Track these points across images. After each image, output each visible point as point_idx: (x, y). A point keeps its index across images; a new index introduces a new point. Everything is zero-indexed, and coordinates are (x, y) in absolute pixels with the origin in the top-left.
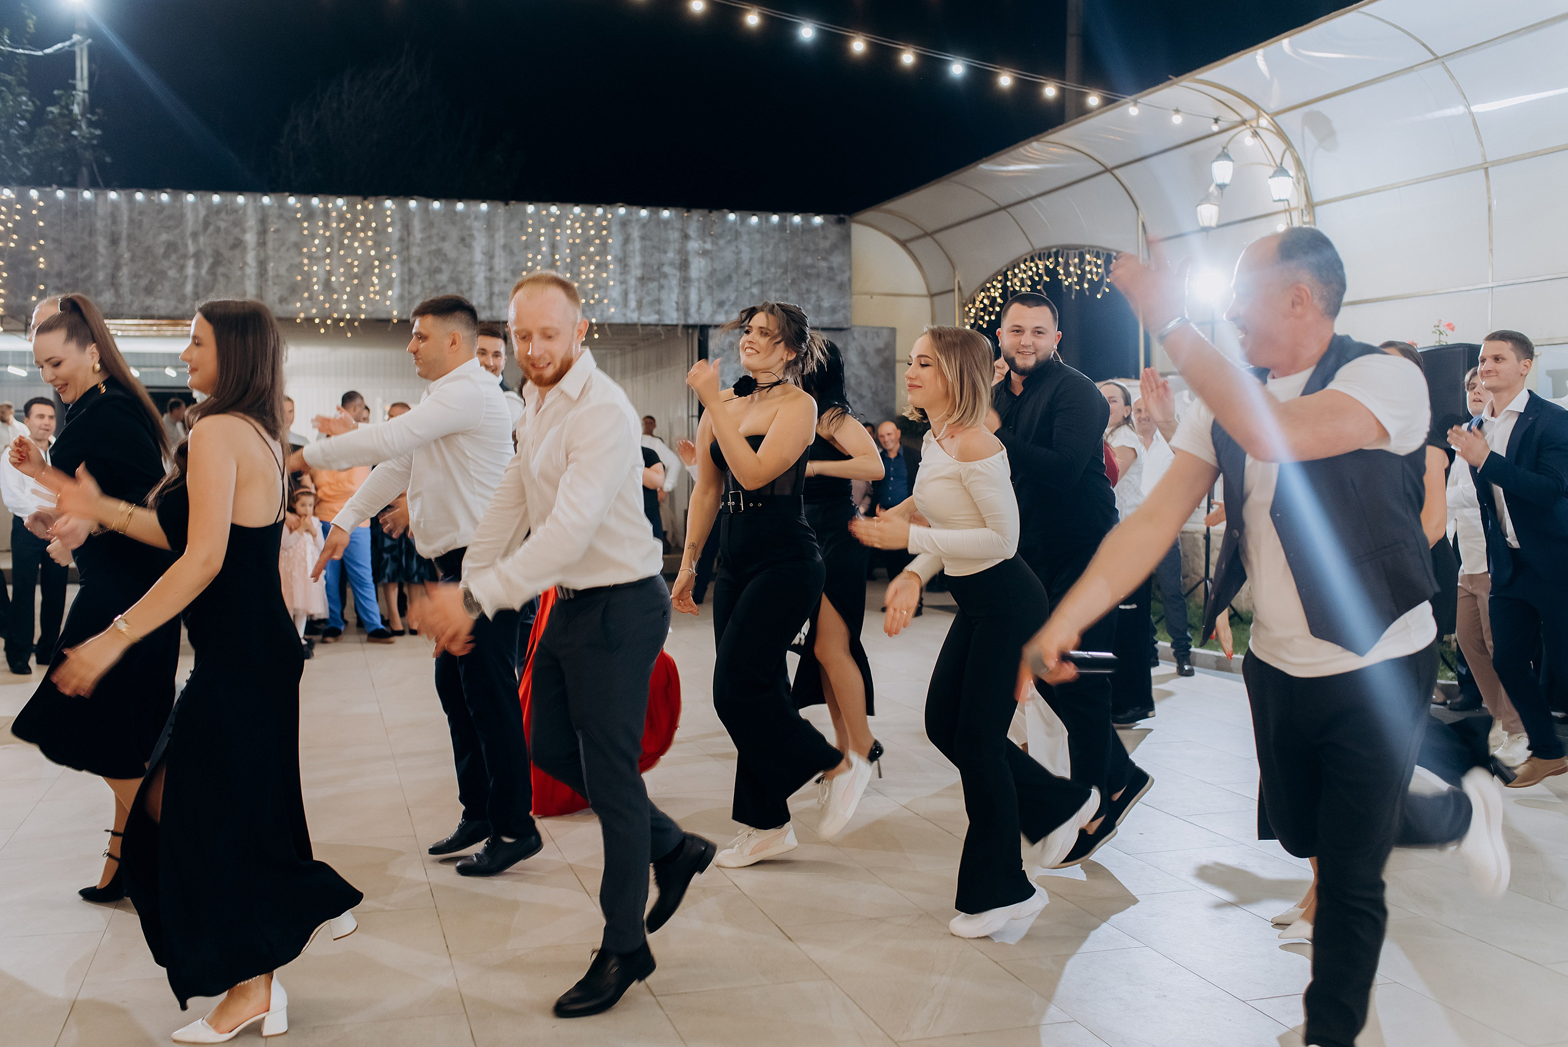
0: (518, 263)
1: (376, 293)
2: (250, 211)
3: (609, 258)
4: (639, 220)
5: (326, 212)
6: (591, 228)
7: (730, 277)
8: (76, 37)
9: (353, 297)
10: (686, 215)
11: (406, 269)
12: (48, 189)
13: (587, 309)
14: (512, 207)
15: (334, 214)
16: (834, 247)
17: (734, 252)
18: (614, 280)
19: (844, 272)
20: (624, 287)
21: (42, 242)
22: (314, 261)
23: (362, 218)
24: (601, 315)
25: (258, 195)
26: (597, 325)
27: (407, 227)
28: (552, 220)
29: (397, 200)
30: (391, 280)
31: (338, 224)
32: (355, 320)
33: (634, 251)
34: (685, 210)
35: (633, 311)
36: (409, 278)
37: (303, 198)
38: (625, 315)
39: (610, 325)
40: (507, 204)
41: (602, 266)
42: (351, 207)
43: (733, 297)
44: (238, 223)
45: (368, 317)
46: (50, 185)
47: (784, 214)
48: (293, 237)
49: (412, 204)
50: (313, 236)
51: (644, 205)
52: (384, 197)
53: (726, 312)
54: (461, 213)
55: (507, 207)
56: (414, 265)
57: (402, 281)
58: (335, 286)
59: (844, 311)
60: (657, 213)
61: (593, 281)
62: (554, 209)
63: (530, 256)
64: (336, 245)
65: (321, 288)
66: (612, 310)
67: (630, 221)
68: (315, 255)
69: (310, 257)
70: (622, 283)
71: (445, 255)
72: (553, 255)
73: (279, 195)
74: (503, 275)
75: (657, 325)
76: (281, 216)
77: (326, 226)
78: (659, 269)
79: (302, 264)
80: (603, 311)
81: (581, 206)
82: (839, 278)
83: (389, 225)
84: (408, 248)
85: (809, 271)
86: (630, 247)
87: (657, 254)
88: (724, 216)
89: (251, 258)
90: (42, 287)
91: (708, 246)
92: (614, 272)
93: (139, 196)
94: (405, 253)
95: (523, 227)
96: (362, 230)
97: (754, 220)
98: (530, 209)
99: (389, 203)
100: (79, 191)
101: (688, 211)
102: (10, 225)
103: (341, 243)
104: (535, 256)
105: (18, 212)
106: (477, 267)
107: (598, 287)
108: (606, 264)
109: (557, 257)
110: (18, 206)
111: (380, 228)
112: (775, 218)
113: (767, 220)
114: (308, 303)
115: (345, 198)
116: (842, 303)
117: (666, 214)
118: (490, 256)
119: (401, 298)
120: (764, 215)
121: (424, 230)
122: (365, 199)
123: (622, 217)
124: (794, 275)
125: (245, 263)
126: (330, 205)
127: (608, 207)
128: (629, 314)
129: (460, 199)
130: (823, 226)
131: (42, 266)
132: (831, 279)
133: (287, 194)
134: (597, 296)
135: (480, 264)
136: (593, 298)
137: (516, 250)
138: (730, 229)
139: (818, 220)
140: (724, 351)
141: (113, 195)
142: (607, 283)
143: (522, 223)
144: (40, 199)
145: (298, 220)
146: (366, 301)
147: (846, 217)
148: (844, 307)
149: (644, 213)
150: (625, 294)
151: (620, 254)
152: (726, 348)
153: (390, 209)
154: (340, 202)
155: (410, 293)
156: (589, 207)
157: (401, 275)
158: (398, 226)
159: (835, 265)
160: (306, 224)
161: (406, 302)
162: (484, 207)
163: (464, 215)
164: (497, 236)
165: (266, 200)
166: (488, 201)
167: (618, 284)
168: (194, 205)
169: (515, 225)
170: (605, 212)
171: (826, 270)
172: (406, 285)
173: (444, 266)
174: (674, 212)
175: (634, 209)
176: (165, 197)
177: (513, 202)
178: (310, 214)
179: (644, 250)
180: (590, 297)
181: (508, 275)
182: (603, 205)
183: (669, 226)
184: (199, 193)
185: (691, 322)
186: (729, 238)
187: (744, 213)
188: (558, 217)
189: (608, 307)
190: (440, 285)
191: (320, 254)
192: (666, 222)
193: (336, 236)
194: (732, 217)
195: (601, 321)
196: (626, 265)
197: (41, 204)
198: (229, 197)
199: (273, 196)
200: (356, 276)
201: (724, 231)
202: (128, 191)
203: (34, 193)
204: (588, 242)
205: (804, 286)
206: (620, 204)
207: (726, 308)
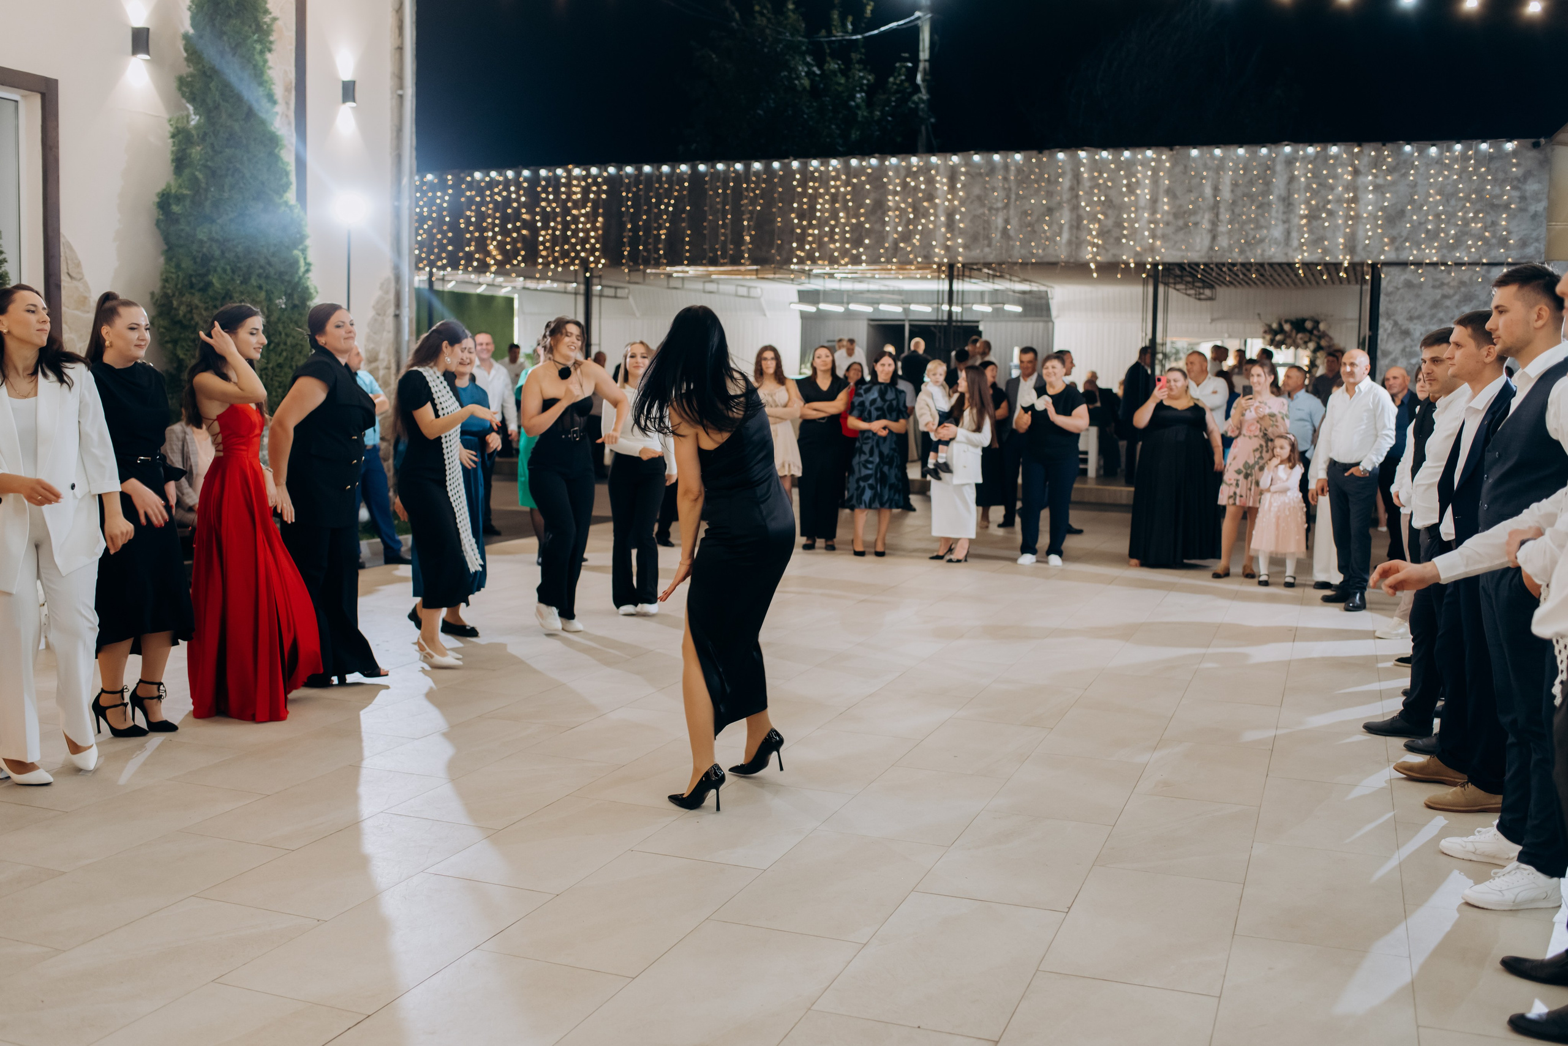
0: (1180, 206)
1: (1047, 239)
2: (942, 170)
3: (1271, 197)
4: (1305, 158)
5: (1006, 167)
6: (1255, 168)
7: (1402, 213)
8: (917, 14)
9: (1025, 243)
10: (1356, 150)
11: (1074, 216)
12: (786, 161)
13: (1247, 249)
14: (1175, 152)
15: (1013, 168)
16: (1527, 176)
17: (1408, 185)
18: (1277, 219)
19: (1539, 201)
20: (1286, 226)
21: (780, 205)
22: (994, 212)
23: (1037, 170)
24: (1262, 255)
25: (948, 155)
26: (1256, 264)
27: (1077, 176)
28: (1216, 162)
29: (1069, 152)
30: (1061, 226)
31: (1016, 177)
32: (1027, 264)
33: (1299, 190)
34: (1356, 144)
35: (1296, 250)
36: (1077, 225)
37: (986, 155)
38: (1286, 254)
39: (1271, 265)
40: (1171, 150)
41: (1264, 206)
42: (1027, 160)
43: (1404, 234)
44: (930, 181)
45: (1039, 260)
46: (787, 157)
47: (1470, 142)
48: (977, 191)
49: (1082, 154)
50: (994, 189)
51: (1311, 142)
52: (1058, 150)
53: (1397, 249)
54: (1127, 160)
55: (1171, 153)
56: (1081, 212)
57: (1071, 228)
58: (1012, 233)
59: (1536, 244)
60: (1325, 149)
61: (1256, 221)
62: (1218, 152)
63: (1193, 199)
64: (1013, 196)
65: (999, 235)
66: (1273, 250)
67: (1296, 160)
68: (995, 206)
69: (990, 209)
70: (1284, 222)
71: (1111, 201)
72: (1215, 197)
73: (965, 153)
74: (1166, 218)
75: (1318, 264)
76: (965, 174)
77: (1005, 179)
78: (1324, 206)
79: (984, 214)
80: (1263, 251)
81: (1245, 146)
82: (1532, 208)
83: (1060, 176)
84: (1077, 196)
85: (1496, 202)
86: (1295, 185)
87: (1323, 192)
88: (1400, 148)
89: (940, 211)
90: (779, 242)
91: (1380, 181)
92: (1277, 212)
93: (854, 162)
94: (1074, 201)
95: (1185, 171)
96: (1037, 181)
97: (1433, 151)
98: (1194, 152)
99: (1061, 156)
100: (809, 160)
101: (1359, 145)
102: (757, 192)
103: (1017, 194)
104: (1197, 199)
105: (765, 181)
106: (1140, 211)
107: (1259, 227)
108: (1269, 204)
109: (1218, 199)
110: (765, 176)
111: (1052, 179)
112: (1458, 147)
113: (1449, 149)
114: (987, 250)
115: (1023, 153)
116: (1535, 234)
117: (1334, 150)
118: (1154, 201)
119: (1070, 242)
120: (1445, 145)
121: (1093, 178)
122: (1040, 152)
123: (1287, 156)
124: (1478, 206)
125: (936, 216)
126: (1009, 160)
127: (1273, 147)
128: (1291, 253)
129: (1127, 147)
130: (1515, 153)
131: (779, 224)
132: (1522, 210)
133: (972, 152)
134: (1258, 236)
135: (1144, 208)
136: (1254, 237)
137: (1179, 194)
138: (1405, 162)
139: (1510, 146)
140: (1398, 289)
141: (834, 162)
142: (1270, 224)
143: (1186, 167)
144: (781, 170)
145: (980, 174)
146: (1037, 247)
147: (1543, 141)
148: (1537, 240)
149: (1310, 150)
150: (1288, 233)
151: (1283, 193)
152: (1400, 286)
153: (1063, 161)
154: (1018, 157)
155: (1077, 238)
156: (1254, 148)
157: (1071, 220)
158: (1069, 176)
159: (1528, 194)
160: (987, 179)
161: (1074, 247)
162: (1149, 153)
163: (1130, 164)
164: (1161, 181)
165: (955, 159)
166: (1154, 148)
167: (1280, 223)
168: (896, 169)
169: (1179, 169)
170: (1270, 151)
171: (1518, 200)
172: (1075, 231)
173: (1110, 212)
174: (1343, 147)
175: (1301, 146)
176: (874, 161)
177: (1177, 147)
178: (992, 169)
179: (1308, 187)
180: (1250, 237)
181: (1170, 218)
182: (1269, 145)
183: (1338, 162)
184: (901, 156)
185: (1357, 259)
186: (1403, 171)
187: (1422, 144)
188: (1222, 159)
189: (1270, 246)
190: (1106, 229)
191: (1000, 205)
192: (1336, 157)
193: (1014, 188)
194: (1408, 148)
195: (1259, 260)
196: (1290, 204)
197: (781, 173)
198: (925, 157)
199: (960, 154)
200: (1030, 224)
201: (1398, 164)
202: (845, 158)
203: (776, 165)
204: (1251, 183)
205: (1489, 219)
206: (1286, 143)
207: (1397, 244)
